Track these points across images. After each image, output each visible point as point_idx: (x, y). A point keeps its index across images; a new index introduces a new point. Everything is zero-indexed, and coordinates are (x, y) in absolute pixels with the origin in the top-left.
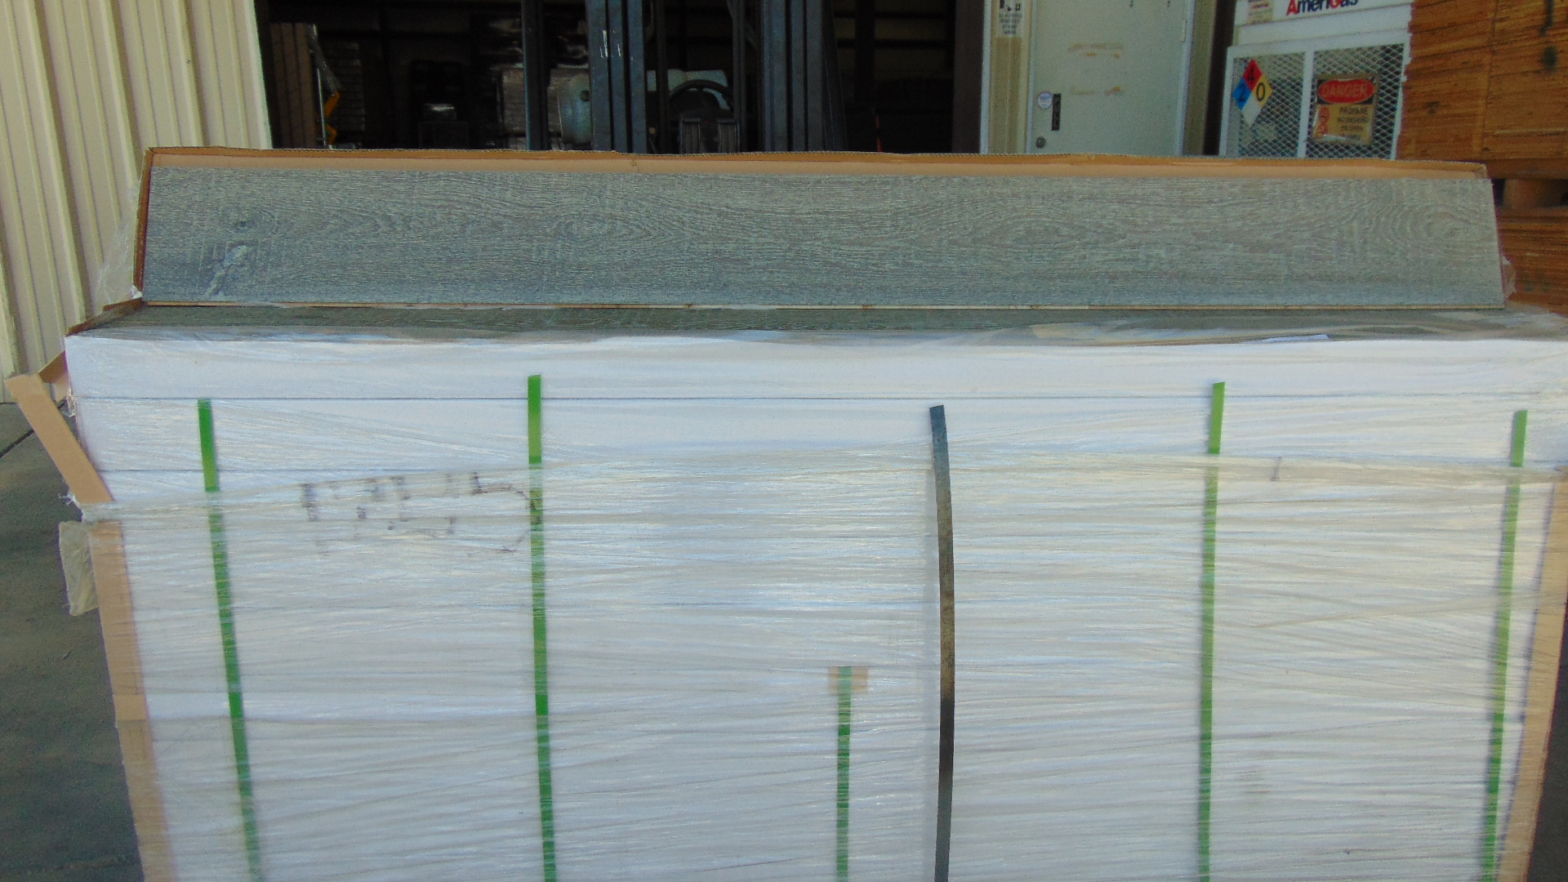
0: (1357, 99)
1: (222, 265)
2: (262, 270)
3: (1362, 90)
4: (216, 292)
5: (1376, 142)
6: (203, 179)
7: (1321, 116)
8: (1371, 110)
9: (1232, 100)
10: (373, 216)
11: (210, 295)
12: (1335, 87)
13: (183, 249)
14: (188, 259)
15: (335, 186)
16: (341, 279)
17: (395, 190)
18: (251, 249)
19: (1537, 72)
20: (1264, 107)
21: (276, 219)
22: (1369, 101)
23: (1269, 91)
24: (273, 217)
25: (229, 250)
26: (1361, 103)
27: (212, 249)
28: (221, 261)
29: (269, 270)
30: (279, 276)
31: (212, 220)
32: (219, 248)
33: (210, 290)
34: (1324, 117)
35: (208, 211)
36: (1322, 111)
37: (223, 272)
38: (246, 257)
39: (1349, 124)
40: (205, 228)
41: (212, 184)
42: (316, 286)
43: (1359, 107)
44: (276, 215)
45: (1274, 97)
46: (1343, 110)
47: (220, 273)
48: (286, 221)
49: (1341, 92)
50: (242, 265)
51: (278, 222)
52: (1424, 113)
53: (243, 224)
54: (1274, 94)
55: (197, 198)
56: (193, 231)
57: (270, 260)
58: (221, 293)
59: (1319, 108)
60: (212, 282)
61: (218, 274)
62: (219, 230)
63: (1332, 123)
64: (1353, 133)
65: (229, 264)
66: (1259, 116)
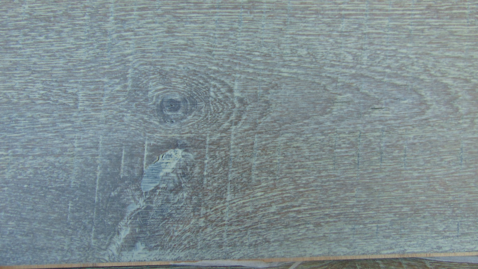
1: (139, 189)
2: (217, 198)
4: (130, 244)
6: (92, 15)
10: (415, 85)
11: (121, 249)
13: (61, 159)
14: (73, 178)
15: (343, 26)
16: (365, 210)
17: (452, 33)
18: (191, 156)
21: (237, 94)
24: (231, 90)
25: (151, 159)
27: (119, 158)
28: (136, 180)
29: (229, 198)
30: (249, 209)
31: (113, 98)
32: (131, 155)
33: (119, 240)
35: (105, 80)
37: (142, 203)
38: (184, 170)
40: (102, 115)
41: (110, 26)
42: (317, 225)
44: (236, 86)
47: (136, 205)
48: (256, 98)
50: (178, 189)
51: (241, 100)
53: (173, 105)
55: (82, 54)
56: (78, 122)
57: (230, 177)
58: (140, 246)
60: (122, 223)
61: (132, 208)
62: (128, 118)
65: (152, 187)
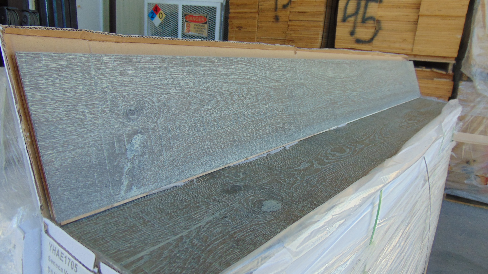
0: (201, 22)
1: (126, 158)
2: (160, 155)
3: (203, 19)
4: (129, 188)
5: (209, 36)
6: (82, 67)
7: (187, 26)
8: (206, 26)
9: (148, 18)
10: (214, 94)
11: (126, 192)
12: (192, 17)
13: (85, 150)
14: (93, 159)
15: (186, 70)
16: (211, 149)
17: (220, 72)
18: (145, 137)
19: (273, 22)
20: (163, 21)
21: (156, 104)
22: (206, 23)
23: (164, 16)
24: (153, 103)
25: (129, 142)
26: (202, 23)
27: (113, 143)
28: (124, 154)
29: (164, 154)
30: (173, 158)
31: (103, 112)
32: (119, 141)
33: (124, 187)
34: (188, 27)
35: (97, 102)
36: (187, 24)
37: (130, 165)
38: (144, 144)
39: (198, 30)
40: (100, 122)
41: (92, 72)
42: (198, 159)
43: (202, 25)
44: (155, 100)
45: (166, 18)
46: (195, 25)
47: (127, 167)
48: (164, 105)
49: (194, 19)
50: (143, 154)
51: (158, 107)
52: (237, 30)
53: (132, 112)
54: (166, 17)
55: (82, 89)
56: (89, 127)
57: (163, 144)
58: (134, 188)
59: (186, 23)
60: (123, 178)
61: (126, 169)
62: (113, 121)
63: (191, 29)
64: (201, 32)
65: (132, 156)
66: (161, 24)
